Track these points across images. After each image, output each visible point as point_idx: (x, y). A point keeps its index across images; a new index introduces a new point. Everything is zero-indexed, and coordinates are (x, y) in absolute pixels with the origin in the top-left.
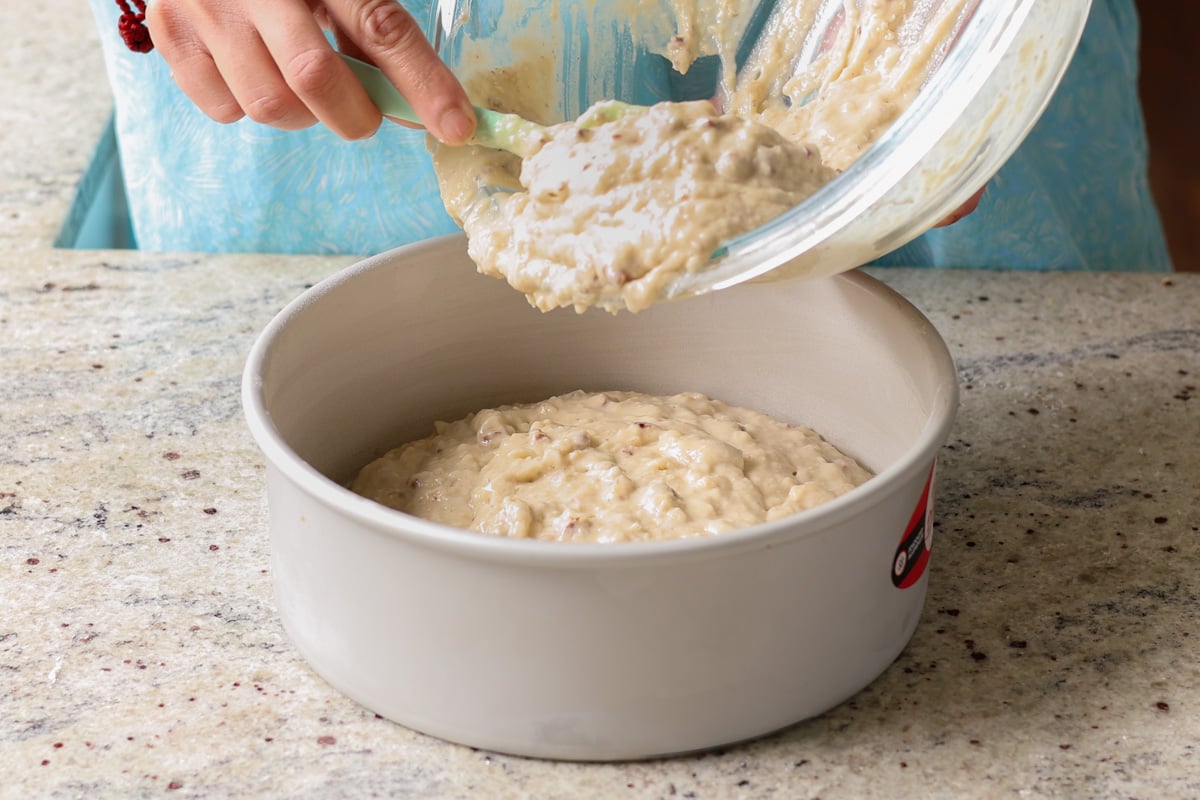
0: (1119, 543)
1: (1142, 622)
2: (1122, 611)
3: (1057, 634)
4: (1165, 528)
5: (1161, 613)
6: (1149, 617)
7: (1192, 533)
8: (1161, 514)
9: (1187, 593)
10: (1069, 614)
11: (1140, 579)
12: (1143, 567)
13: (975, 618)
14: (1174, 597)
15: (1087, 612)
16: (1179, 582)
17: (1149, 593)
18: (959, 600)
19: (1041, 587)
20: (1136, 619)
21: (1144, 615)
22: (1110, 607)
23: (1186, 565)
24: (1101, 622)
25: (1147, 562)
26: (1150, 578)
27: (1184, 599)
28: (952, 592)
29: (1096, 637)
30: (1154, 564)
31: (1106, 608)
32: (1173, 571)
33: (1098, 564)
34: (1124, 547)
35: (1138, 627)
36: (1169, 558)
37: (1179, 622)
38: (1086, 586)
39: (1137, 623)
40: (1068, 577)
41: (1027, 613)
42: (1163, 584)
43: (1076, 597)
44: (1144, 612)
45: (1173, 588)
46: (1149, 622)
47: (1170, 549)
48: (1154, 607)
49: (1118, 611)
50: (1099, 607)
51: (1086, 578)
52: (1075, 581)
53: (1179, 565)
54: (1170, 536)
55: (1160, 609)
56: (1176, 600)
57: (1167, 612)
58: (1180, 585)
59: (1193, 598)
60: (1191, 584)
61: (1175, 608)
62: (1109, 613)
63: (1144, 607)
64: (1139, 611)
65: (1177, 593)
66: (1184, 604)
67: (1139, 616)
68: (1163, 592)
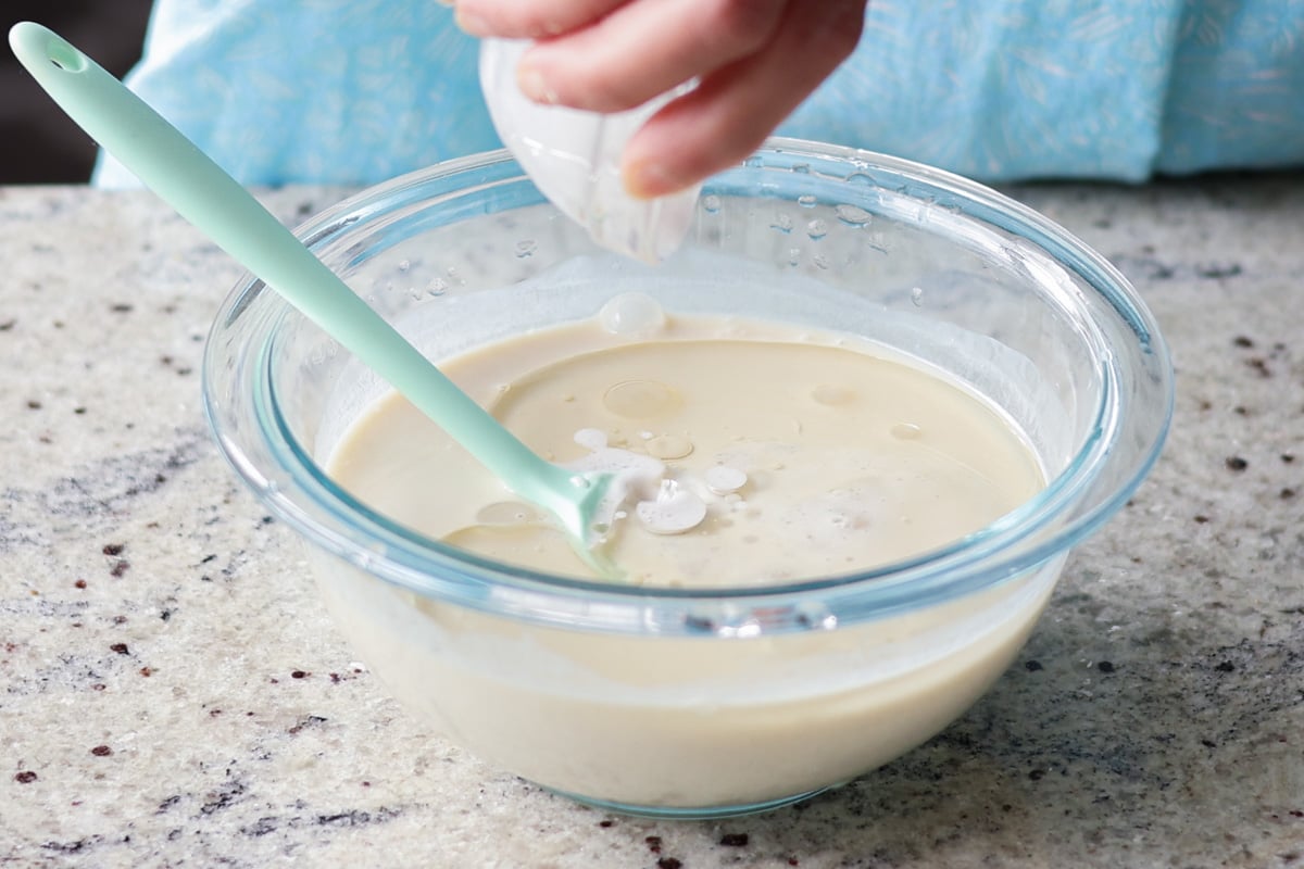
1: (935, 790)
3: (798, 818)
5: (966, 773)
6: (947, 779)
9: (1007, 734)
14: (986, 742)
16: (993, 716)
20: (924, 784)
21: (938, 777)
27: (1003, 745)
29: (861, 820)
35: (930, 800)
37: (994, 787)
39: (928, 793)
44: (938, 770)
45: (982, 727)
46: (947, 790)
55: (963, 765)
56: (989, 747)
57: (975, 770)
58: (995, 721)
59: (1016, 743)
60: (1011, 718)
61: (988, 763)
62: (881, 778)
63: (937, 762)
64: (929, 770)
65: (990, 736)
66: (1001, 754)
67: (931, 778)
68: (968, 734)
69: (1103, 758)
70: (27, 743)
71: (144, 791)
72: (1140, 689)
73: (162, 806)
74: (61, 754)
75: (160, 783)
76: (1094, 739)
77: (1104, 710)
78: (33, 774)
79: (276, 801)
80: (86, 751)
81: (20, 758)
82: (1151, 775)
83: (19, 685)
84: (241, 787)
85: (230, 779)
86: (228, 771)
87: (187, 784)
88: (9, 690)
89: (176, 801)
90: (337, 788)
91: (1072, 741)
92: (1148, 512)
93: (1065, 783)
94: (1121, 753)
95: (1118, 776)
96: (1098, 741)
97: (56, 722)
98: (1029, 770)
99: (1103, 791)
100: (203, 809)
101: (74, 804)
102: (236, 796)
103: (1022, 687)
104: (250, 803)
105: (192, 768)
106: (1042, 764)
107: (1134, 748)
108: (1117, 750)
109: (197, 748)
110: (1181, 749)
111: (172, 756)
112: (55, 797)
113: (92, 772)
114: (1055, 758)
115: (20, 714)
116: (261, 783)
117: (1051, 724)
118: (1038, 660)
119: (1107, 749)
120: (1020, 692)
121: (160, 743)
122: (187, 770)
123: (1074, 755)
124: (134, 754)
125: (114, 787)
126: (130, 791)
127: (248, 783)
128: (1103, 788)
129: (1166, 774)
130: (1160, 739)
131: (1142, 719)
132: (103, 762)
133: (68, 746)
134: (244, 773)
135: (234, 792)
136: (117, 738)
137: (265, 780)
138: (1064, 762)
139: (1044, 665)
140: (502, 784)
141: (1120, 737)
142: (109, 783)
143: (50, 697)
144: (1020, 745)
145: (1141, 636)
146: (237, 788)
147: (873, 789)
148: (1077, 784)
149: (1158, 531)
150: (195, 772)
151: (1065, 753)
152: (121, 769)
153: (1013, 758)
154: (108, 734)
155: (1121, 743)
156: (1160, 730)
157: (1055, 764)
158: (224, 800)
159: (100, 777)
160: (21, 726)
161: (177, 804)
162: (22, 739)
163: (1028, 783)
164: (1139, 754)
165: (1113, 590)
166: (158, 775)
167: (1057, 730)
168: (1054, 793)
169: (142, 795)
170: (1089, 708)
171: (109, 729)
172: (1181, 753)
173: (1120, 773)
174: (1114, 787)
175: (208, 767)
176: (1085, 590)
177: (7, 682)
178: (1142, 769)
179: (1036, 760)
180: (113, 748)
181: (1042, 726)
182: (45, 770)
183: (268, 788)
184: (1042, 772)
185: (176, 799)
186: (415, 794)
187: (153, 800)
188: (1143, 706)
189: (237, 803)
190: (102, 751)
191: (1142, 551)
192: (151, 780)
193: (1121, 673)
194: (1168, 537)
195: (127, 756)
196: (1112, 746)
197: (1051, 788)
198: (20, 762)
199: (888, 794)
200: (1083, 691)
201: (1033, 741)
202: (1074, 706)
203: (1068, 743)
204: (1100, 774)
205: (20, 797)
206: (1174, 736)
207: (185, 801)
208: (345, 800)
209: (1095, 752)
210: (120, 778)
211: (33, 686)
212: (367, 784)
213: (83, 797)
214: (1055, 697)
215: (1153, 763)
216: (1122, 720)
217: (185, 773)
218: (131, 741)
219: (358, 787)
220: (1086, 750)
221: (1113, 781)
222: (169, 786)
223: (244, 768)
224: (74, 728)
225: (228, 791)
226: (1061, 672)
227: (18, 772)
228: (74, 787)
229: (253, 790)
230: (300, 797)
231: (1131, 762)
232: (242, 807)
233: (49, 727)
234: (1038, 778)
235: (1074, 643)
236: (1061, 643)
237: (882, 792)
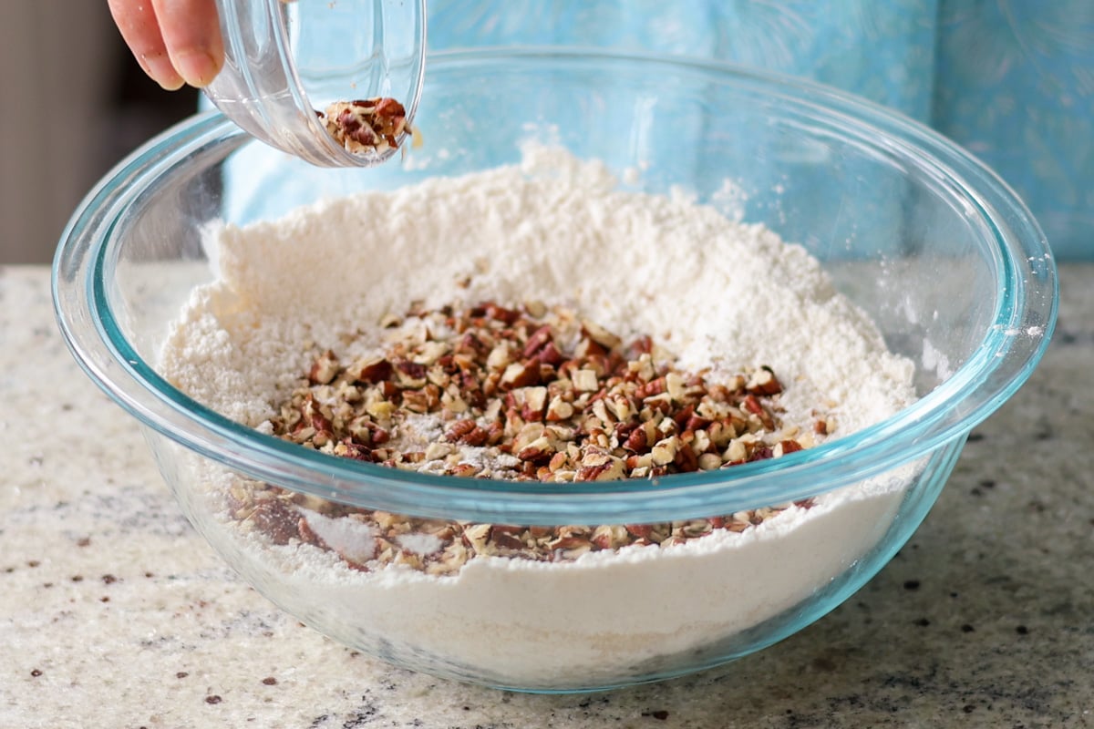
0: (861, 616)
1: (892, 719)
2: (867, 705)
4: (919, 595)
5: (916, 707)
6: (901, 711)
7: (950, 601)
8: (912, 578)
9: (947, 679)
10: (802, 712)
11: (889, 663)
12: (892, 647)
13: (688, 721)
14: (931, 685)
15: (825, 708)
16: (936, 665)
17: (900, 681)
18: (668, 698)
19: (768, 677)
20: (884, 715)
21: (895, 710)
22: (853, 700)
23: (944, 643)
24: (842, 720)
25: (897, 639)
26: (901, 661)
27: (943, 687)
28: (658, 689)
30: (905, 642)
31: (848, 702)
32: (927, 651)
33: (836, 645)
34: (868, 621)
36: (923, 634)
37: (936, 717)
38: (823, 675)
39: (887, 721)
40: (802, 664)
41: (750, 712)
42: (917, 668)
43: (811, 690)
44: (895, 705)
45: (928, 673)
46: (901, 719)
47: (924, 623)
48: (906, 699)
49: (862, 706)
50: (839, 701)
51: (823, 664)
52: (809, 669)
53: (935, 644)
54: (924, 606)
55: (914, 702)
56: (933, 688)
57: (922, 705)
58: (938, 669)
59: (954, 686)
60: (950, 667)
61: (932, 700)
62: (852, 709)
63: (894, 699)
64: (888, 704)
65: (934, 680)
66: (943, 694)
67: (889, 710)
68: (917, 679)
69: (1019, 697)
70: (214, 675)
71: (301, 711)
72: (1047, 647)
73: (314, 723)
74: (240, 683)
75: (313, 706)
76: (1013, 683)
77: (1021, 662)
78: (219, 698)
79: (399, 720)
80: (258, 682)
81: (209, 685)
82: (1055, 711)
83: (209, 632)
84: (374, 709)
85: (365, 703)
86: (364, 698)
87: (334, 706)
88: (202, 636)
89: (325, 719)
90: (445, 711)
91: (996, 684)
92: (1055, 517)
93: (990, 716)
94: (1033, 694)
95: (1029, 711)
96: (1016, 684)
97: (236, 659)
98: (963, 705)
99: (1019, 722)
100: (345, 725)
101: (249, 720)
102: (370, 717)
103: (959, 643)
104: (379, 722)
105: (337, 694)
106: (973, 702)
107: (1043, 690)
108: (1030, 692)
109: (341, 680)
110: (1078, 691)
111: (321, 686)
112: (234, 715)
113: (262, 697)
114: (983, 697)
115: (210, 653)
116: (389, 707)
117: (980, 672)
118: (971, 624)
119: (1022, 691)
120: (957, 648)
121: (313, 676)
122: (333, 696)
123: (997, 695)
124: (294, 684)
125: (279, 708)
126: (290, 711)
127: (379, 707)
128: (1019, 719)
129: (1066, 710)
130: (1062, 684)
131: (1049, 669)
132: (270, 690)
133: (244, 677)
134: (376, 699)
135: (368, 713)
136: (281, 672)
137: (391, 704)
138: (989, 700)
139: (975, 628)
140: (568, 710)
141: (1032, 682)
142: (275, 705)
143: (232, 641)
144: (956, 687)
145: (1049, 608)
146: (370, 711)
147: (845, 718)
148: (999, 716)
149: (1063, 530)
150: (339, 697)
151: (990, 694)
152: (284, 695)
153: (952, 696)
154: (274, 669)
155: (1033, 686)
156: (1062, 678)
157: (983, 701)
158: (361, 718)
159: (268, 700)
160: (210, 662)
161: (326, 721)
162: (210, 671)
163: (962, 715)
164: (1047, 695)
165: (1028, 573)
166: (312, 700)
167: (985, 676)
168: (981, 723)
169: (300, 713)
170: (1009, 660)
171: (275, 665)
172: (1078, 695)
173: (1032, 708)
174: (1027, 719)
175: (348, 694)
176: (1007, 572)
177: (200, 629)
178: (1048, 706)
179: (968, 698)
180: (278, 679)
181: (973, 673)
182: (228, 695)
183: (393, 711)
184: (974, 708)
185: (325, 718)
186: (503, 716)
187: (308, 718)
188: (1050, 659)
189: (370, 721)
190: (270, 682)
191: (1050, 544)
192: (306, 703)
193: (1033, 635)
194: (1070, 535)
195: (289, 685)
196: (1026, 689)
197: (980, 719)
198: (209, 689)
199: (858, 721)
200: (1004, 648)
201: (966, 684)
202: (997, 660)
203: (993, 686)
204: (1017, 709)
205: (208, 714)
206: (1072, 682)
207: (332, 719)
208: (450, 720)
209: (1013, 693)
210: (283, 701)
211: (219, 633)
212: (467, 709)
213: (256, 715)
214: (983, 652)
215: (1057, 702)
216: (1034, 670)
217: (332, 699)
218: (292, 674)
219: (460, 710)
220: (1006, 692)
221: (1026, 715)
222: (320, 708)
223: (376, 695)
224: (249, 664)
225: (364, 712)
226: (988, 634)
227: (208, 696)
228: (249, 707)
229: (382, 711)
230: (417, 717)
231: (1040, 700)
232: (374, 723)
233: (231, 663)
234: (970, 712)
235: (998, 612)
236: (988, 612)
237: (853, 720)
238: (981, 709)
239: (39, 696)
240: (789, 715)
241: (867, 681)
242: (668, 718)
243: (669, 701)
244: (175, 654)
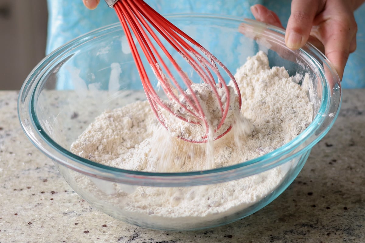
0: (294, 204)
2: (296, 233)
4: (312, 197)
7: (322, 199)
8: (310, 191)
10: (275, 235)
11: (303, 219)
12: (304, 214)
13: (239, 239)
15: (282, 234)
17: (306, 225)
18: (232, 231)
19: (264, 224)
22: (292, 231)
23: (320, 213)
24: (288, 238)
25: (305, 211)
26: (307, 219)
28: (229, 228)
30: (308, 212)
31: (290, 232)
32: (315, 215)
33: (286, 213)
34: (296, 206)
36: (314, 210)
38: (282, 223)
40: (275, 220)
41: (259, 236)
42: (312, 221)
43: (278, 228)
47: (314, 206)
48: (308, 231)
49: (294, 233)
50: (287, 232)
51: (282, 220)
52: (277, 221)
53: (318, 213)
54: (314, 200)
238: (333, 234)
239: (31, 231)
240: (271, 237)
241: (296, 225)
242: (232, 237)
243: (233, 232)
244: (74, 217)
